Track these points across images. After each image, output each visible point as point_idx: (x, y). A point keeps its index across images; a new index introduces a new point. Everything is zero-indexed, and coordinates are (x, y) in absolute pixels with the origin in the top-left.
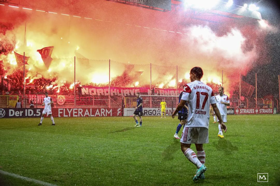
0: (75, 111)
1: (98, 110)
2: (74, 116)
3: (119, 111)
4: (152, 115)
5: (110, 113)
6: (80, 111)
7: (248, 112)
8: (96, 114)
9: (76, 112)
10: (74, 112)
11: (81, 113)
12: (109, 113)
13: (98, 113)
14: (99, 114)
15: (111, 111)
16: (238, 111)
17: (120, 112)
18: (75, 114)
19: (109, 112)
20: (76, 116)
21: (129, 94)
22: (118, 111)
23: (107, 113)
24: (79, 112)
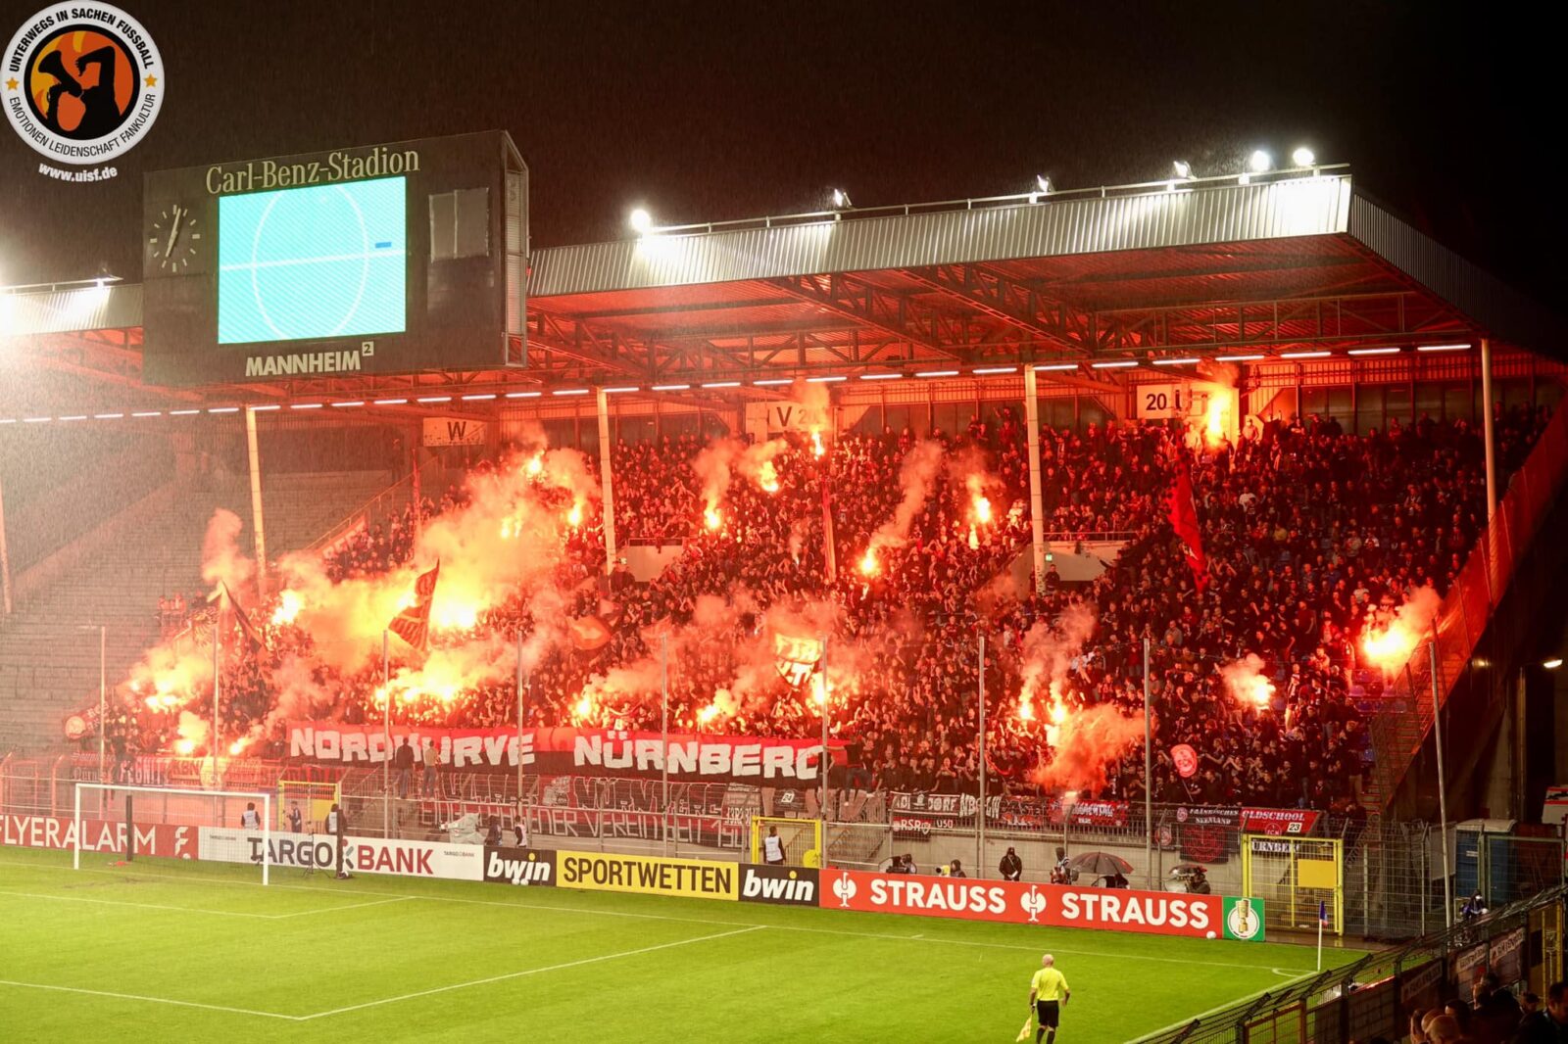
0: (38, 826)
1: (106, 830)
2: (34, 843)
3: (183, 836)
4: (315, 866)
5: (149, 842)
6: (53, 827)
7: (941, 902)
8: (102, 842)
9: (40, 832)
10: (35, 831)
11: (54, 833)
12: (145, 842)
13: (106, 838)
14: (110, 842)
15: (152, 834)
16: (851, 889)
17: (184, 841)
18: (38, 838)
19: (145, 836)
20: (41, 844)
21: (476, 760)
22: (178, 835)
23: (139, 841)
24: (49, 832)
